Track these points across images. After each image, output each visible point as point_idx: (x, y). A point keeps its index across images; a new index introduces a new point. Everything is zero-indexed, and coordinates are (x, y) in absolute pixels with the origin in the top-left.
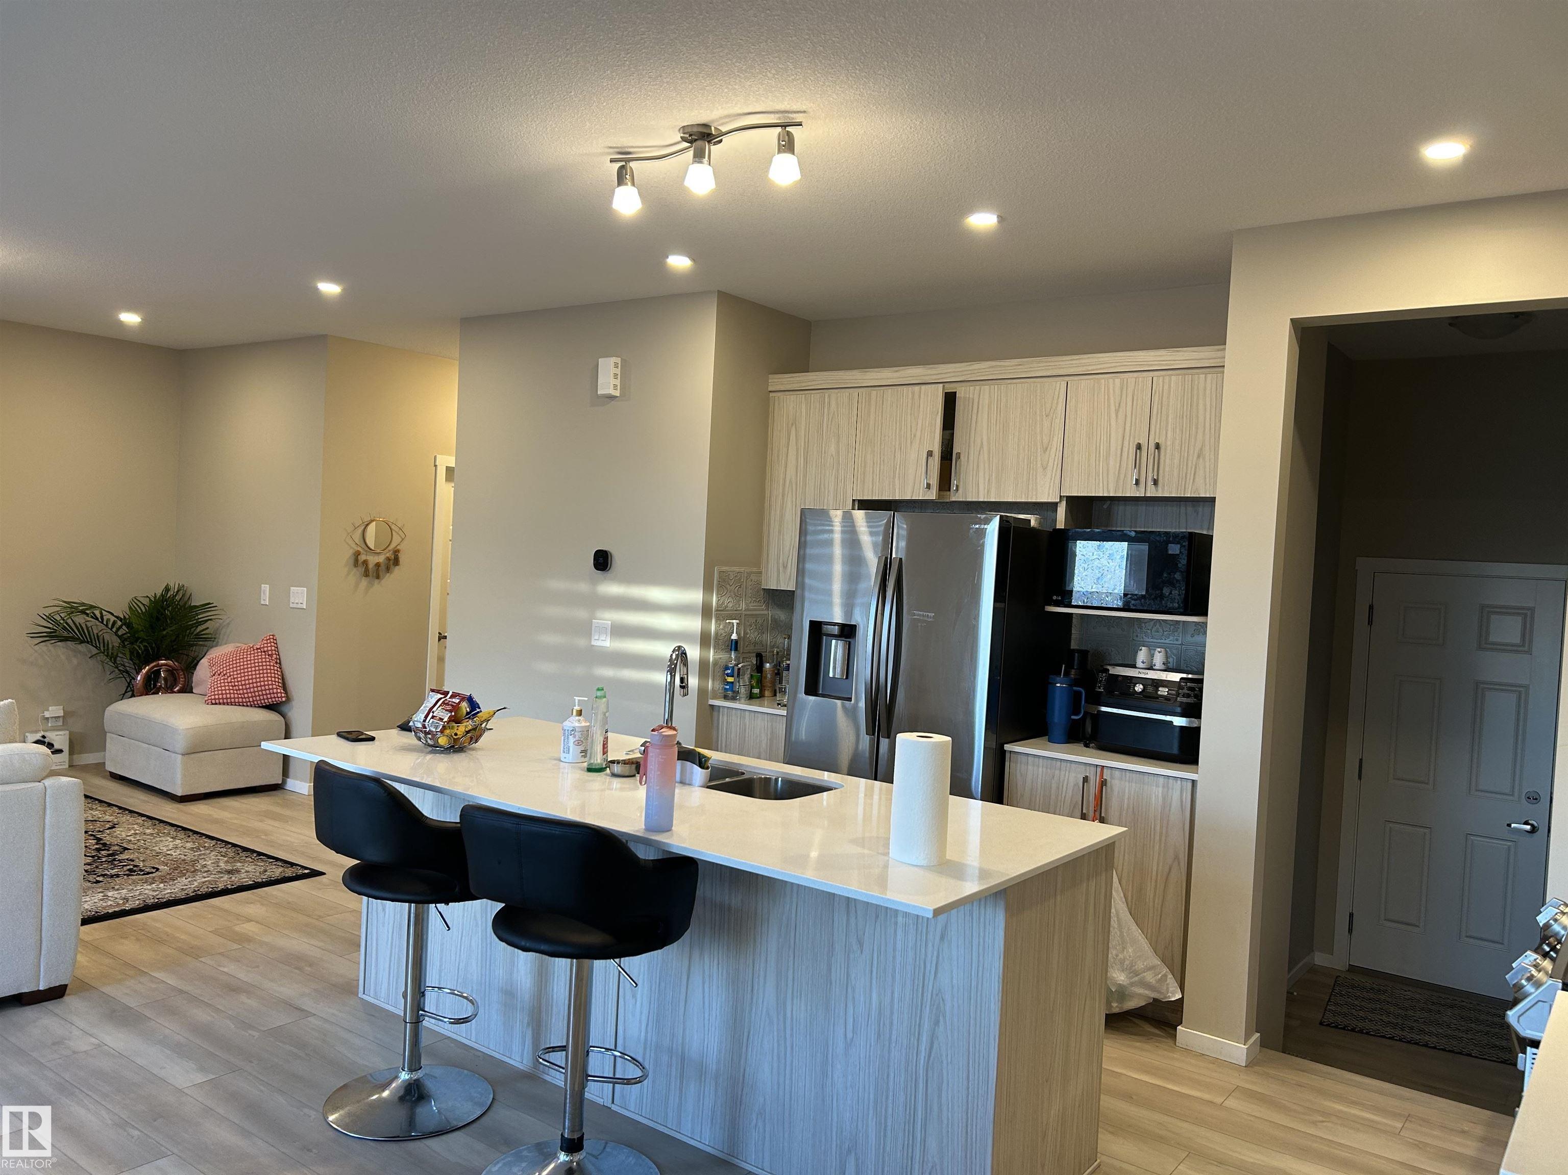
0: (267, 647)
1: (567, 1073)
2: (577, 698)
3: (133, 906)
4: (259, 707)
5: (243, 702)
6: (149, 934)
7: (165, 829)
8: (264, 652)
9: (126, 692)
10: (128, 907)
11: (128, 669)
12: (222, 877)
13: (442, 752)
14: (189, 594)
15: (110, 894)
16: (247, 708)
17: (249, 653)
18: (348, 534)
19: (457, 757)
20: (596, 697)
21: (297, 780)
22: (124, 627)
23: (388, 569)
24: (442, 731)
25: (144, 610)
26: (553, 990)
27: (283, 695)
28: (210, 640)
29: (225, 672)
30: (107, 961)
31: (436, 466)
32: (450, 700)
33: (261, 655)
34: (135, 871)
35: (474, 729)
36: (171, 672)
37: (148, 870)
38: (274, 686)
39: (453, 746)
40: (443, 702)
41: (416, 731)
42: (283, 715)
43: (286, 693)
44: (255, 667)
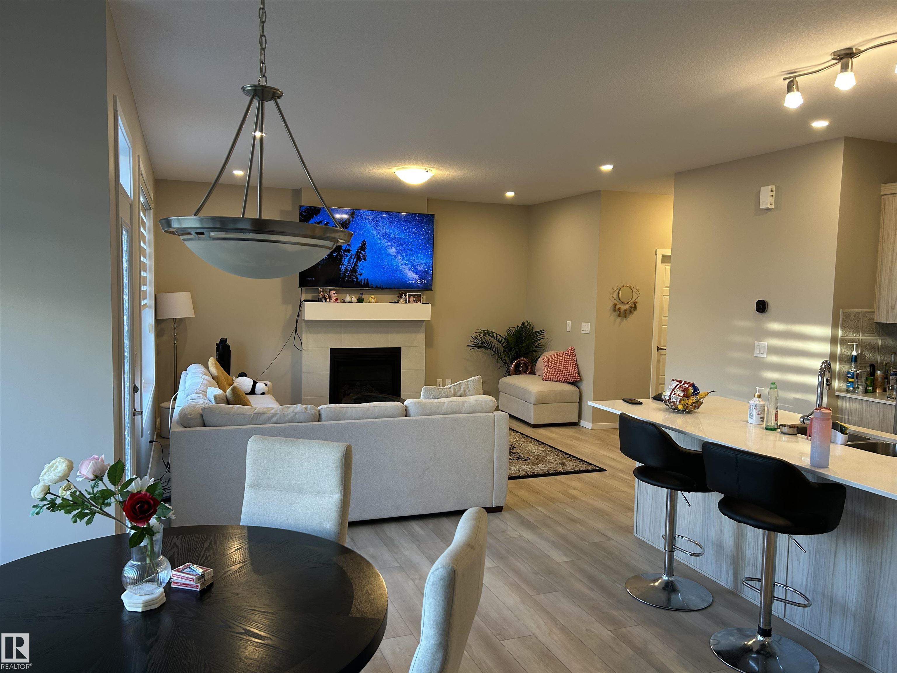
0: (570, 353)
1: (762, 593)
2: (757, 388)
3: (522, 475)
4: (567, 383)
5: (559, 380)
6: (531, 489)
7: (529, 440)
8: (569, 355)
9: (506, 373)
10: (520, 474)
11: (507, 362)
12: (558, 466)
13: (679, 413)
14: (532, 327)
15: (512, 468)
16: (561, 383)
17: (562, 356)
18: (611, 294)
19: (687, 416)
20: (771, 388)
21: (586, 421)
22: (505, 342)
23: (631, 313)
24: (680, 402)
25: (513, 334)
26: (746, 548)
27: (579, 377)
28: (542, 349)
29: (551, 365)
30: (516, 498)
31: (656, 255)
32: (683, 385)
33: (568, 357)
34: (520, 458)
35: (697, 402)
36: (525, 364)
37: (525, 458)
38: (574, 373)
39: (685, 410)
40: (680, 387)
41: (666, 402)
42: (578, 388)
43: (580, 377)
44: (565, 363)
